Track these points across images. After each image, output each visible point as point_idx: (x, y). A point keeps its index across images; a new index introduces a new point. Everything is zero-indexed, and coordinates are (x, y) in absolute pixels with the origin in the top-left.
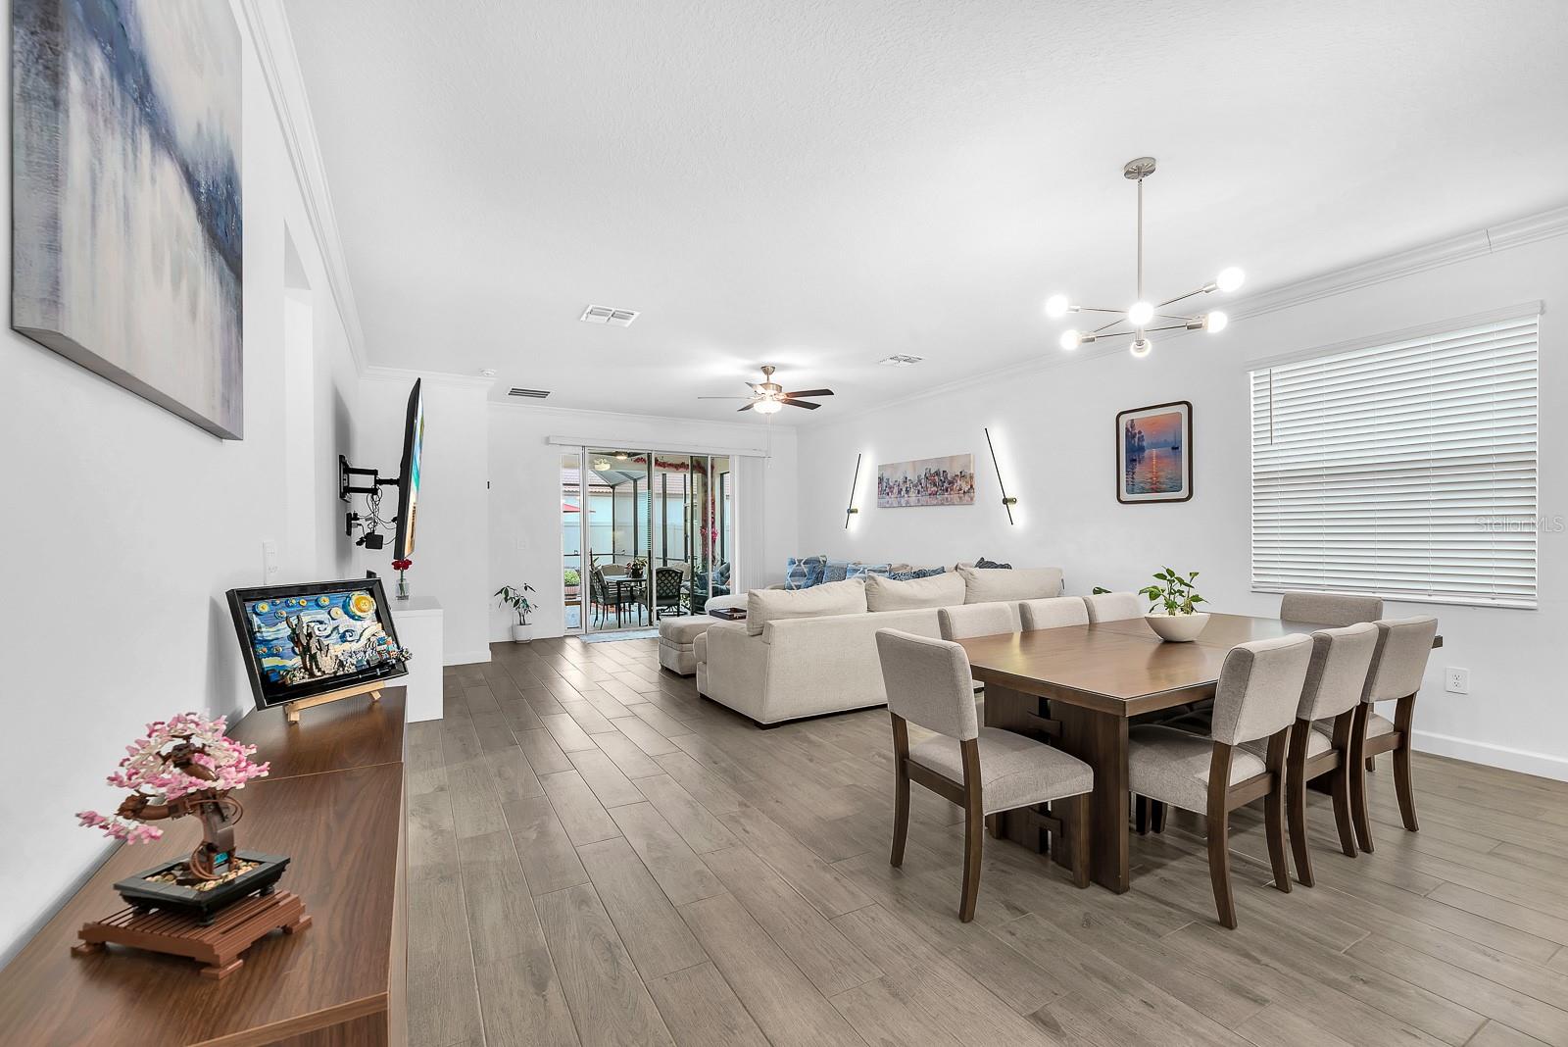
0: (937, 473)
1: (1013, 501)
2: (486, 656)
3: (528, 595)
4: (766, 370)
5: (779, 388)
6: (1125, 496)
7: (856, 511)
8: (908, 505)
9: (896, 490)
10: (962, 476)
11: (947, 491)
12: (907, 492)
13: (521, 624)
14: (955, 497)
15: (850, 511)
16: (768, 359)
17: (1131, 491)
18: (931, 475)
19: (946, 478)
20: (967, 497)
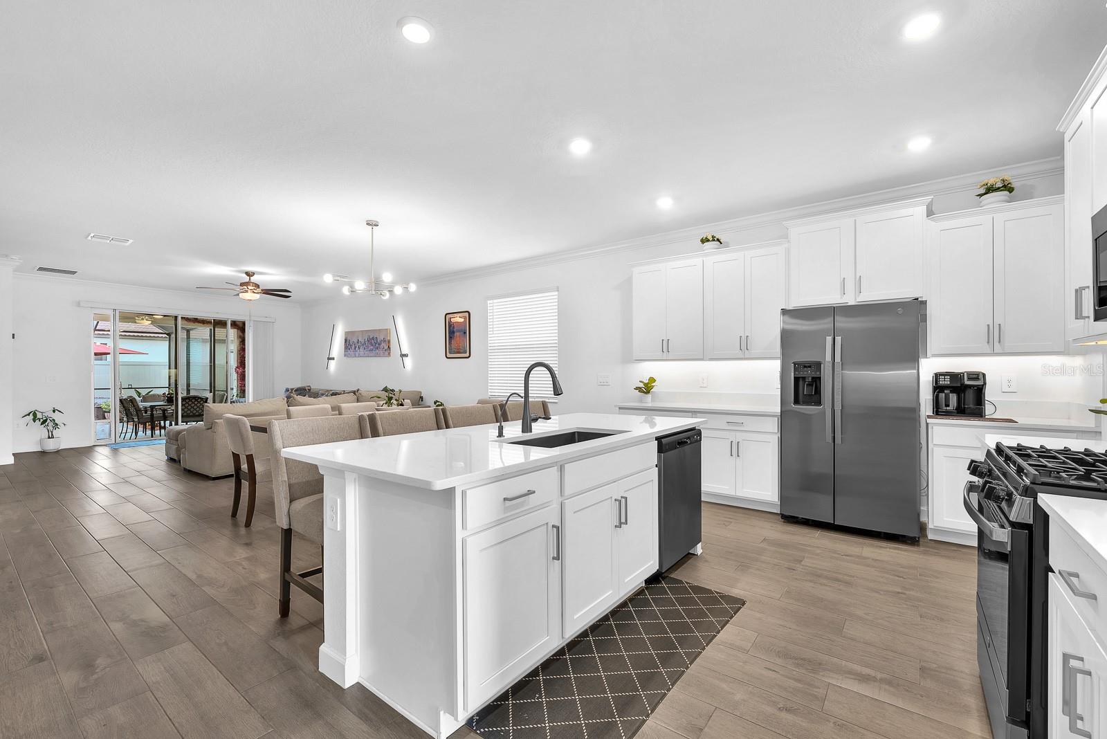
0: (373, 339)
1: (406, 355)
2: (11, 461)
3: (56, 416)
4: (248, 274)
5: (257, 286)
6: (449, 355)
7: (333, 359)
8: (360, 356)
9: (353, 347)
10: (385, 340)
11: (377, 349)
12: (359, 348)
13: (49, 438)
14: (381, 352)
15: (329, 359)
16: (250, 269)
17: (450, 352)
18: (370, 339)
19: (377, 341)
20: (386, 353)
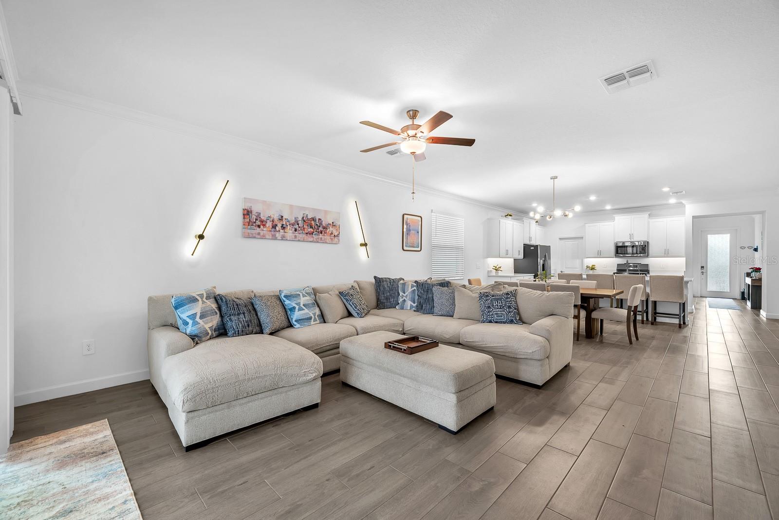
0: (313, 219)
9: (268, 224)
10: (333, 225)
11: (321, 233)
12: (283, 227)
14: (327, 238)
17: (406, 246)
18: (308, 219)
19: (321, 224)
20: (336, 239)
